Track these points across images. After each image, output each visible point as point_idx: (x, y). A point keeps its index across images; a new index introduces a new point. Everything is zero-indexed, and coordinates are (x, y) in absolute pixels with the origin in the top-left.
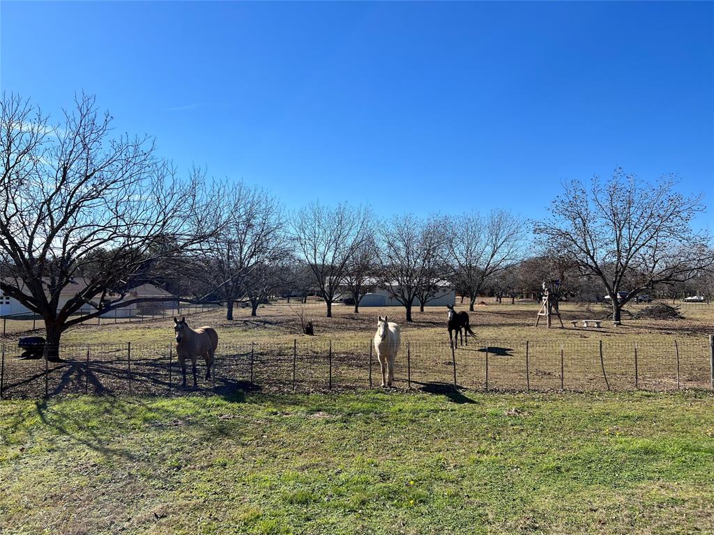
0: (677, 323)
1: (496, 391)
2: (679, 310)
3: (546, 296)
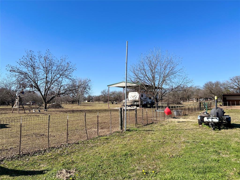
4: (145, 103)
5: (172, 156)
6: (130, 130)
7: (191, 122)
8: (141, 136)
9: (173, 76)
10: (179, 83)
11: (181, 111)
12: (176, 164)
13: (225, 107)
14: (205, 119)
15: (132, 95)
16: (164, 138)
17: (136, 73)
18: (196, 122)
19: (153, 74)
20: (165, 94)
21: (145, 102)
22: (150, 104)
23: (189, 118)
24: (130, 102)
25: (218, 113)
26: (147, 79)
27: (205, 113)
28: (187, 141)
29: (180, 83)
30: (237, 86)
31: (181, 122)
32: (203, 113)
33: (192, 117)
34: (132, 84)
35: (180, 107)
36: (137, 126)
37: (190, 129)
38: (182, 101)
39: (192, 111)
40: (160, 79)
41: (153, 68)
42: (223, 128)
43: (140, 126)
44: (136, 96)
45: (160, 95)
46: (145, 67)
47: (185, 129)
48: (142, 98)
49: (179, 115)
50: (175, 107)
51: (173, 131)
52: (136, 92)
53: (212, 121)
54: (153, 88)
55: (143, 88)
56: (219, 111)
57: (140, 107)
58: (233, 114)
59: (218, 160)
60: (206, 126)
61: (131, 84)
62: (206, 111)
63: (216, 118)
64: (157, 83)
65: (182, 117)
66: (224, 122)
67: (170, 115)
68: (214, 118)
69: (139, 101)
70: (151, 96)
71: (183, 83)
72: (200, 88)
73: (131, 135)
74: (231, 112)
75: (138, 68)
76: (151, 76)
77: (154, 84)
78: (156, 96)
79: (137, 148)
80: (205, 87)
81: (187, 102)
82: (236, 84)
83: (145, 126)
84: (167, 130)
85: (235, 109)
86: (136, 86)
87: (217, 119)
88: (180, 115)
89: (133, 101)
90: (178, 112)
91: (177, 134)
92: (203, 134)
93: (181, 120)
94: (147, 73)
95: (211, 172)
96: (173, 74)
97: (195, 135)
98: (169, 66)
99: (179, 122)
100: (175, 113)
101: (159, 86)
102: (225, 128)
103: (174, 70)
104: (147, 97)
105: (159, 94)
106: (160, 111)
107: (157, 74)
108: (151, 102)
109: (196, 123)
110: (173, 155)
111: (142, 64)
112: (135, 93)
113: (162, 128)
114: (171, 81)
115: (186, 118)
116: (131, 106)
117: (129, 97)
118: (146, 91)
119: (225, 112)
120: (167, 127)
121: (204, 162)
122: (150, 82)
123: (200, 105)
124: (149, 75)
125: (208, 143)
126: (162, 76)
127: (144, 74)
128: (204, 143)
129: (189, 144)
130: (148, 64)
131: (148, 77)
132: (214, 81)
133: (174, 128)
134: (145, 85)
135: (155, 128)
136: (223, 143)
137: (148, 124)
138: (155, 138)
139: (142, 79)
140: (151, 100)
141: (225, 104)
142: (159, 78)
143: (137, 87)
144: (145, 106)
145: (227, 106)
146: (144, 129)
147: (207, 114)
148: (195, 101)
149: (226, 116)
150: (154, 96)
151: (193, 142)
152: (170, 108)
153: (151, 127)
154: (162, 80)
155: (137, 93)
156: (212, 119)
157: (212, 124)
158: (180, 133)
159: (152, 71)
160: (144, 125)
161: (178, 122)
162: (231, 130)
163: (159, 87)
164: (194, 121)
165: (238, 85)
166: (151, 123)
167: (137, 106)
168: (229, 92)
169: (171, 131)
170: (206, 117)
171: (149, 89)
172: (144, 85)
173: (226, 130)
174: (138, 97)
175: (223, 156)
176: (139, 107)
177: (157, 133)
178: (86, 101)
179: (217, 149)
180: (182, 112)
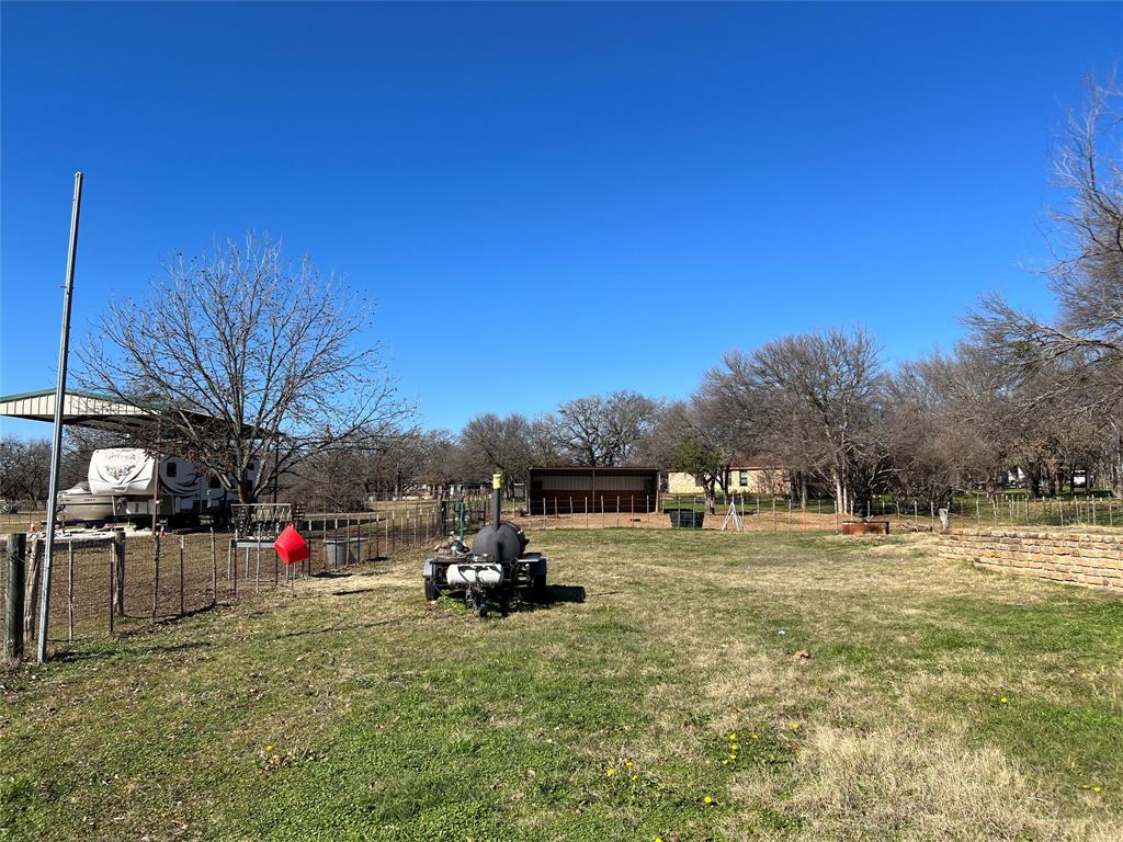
4: (183, 507)
5: (282, 760)
6: (73, 654)
7: (397, 589)
8: (131, 679)
9: (332, 381)
10: (358, 412)
11: (359, 541)
12: (293, 798)
13: (537, 518)
14: (453, 574)
15: (111, 465)
16: (255, 677)
17: (142, 350)
18: (418, 589)
19: (235, 360)
20: (292, 464)
21: (188, 504)
22: (210, 512)
23: (392, 572)
24: (98, 500)
25: (500, 547)
26: (203, 384)
27: (454, 548)
28: (364, 677)
29: (365, 414)
30: (583, 438)
31: (352, 593)
32: (445, 548)
33: (404, 568)
34: (114, 407)
35: (353, 522)
36: (122, 629)
37: (385, 623)
38: (371, 498)
39: (407, 542)
40: (267, 388)
41: (238, 331)
42: (520, 608)
43: (137, 628)
44: (134, 472)
45: (264, 466)
46: (195, 326)
47: (366, 622)
48: (170, 482)
49: (349, 561)
50: (330, 525)
51: (308, 636)
52: (135, 447)
53: (478, 579)
54: (232, 430)
55: (179, 430)
56: (506, 537)
57: (158, 529)
58: (561, 547)
59: (477, 747)
60: (454, 606)
61: (106, 404)
62: (458, 538)
63: (491, 567)
64: (251, 409)
65: (363, 570)
66: (523, 583)
67: (306, 562)
68: (484, 566)
69: (152, 497)
70: (218, 469)
71: (376, 415)
72: (452, 442)
73: (70, 682)
74: (554, 540)
75: (154, 327)
76: (222, 372)
77: (240, 415)
78: (244, 474)
79: (93, 746)
80: (471, 436)
81: (394, 499)
82: (577, 428)
83: (165, 623)
84: (279, 637)
85: (570, 527)
86: (141, 417)
87: (494, 568)
88: (352, 560)
89: (117, 497)
90: (344, 545)
91: (322, 651)
92: (437, 639)
93: (356, 582)
94: (202, 352)
95: (437, 802)
96: (332, 369)
97: (405, 648)
98: (313, 332)
99: (344, 593)
100: (330, 551)
101: (263, 426)
102: (524, 605)
103: (339, 353)
104: (197, 475)
105: (262, 462)
106: (256, 545)
107: (257, 363)
108: (217, 503)
109: (416, 593)
110: (289, 753)
111: (175, 308)
112: (130, 452)
113: (257, 627)
114: (321, 402)
115: (377, 574)
116: (106, 526)
117: (92, 474)
118: (194, 445)
119: (527, 541)
120: (282, 621)
121: (417, 765)
122: (216, 400)
123: (444, 515)
124: (216, 365)
125: (449, 679)
126: (281, 373)
127: (186, 360)
128: (434, 680)
129: (369, 692)
130: (210, 311)
131: (206, 376)
132: (502, 415)
133: (317, 621)
134: (187, 414)
135: (219, 633)
136: (508, 671)
137: (183, 615)
138: (210, 682)
139: (176, 381)
140: (219, 492)
141: (536, 510)
142: (264, 385)
143: (140, 422)
144: (183, 522)
145: (545, 517)
146: (155, 640)
147: (462, 549)
148: (427, 497)
149: (530, 554)
150: (234, 475)
151: (390, 679)
152: (308, 529)
153: (198, 626)
154: (279, 394)
155: (140, 453)
156: (478, 569)
157: (475, 594)
158: (335, 646)
159: (227, 347)
160: (162, 619)
161: (339, 594)
162: (545, 612)
163: (261, 430)
164: (409, 583)
165: (584, 435)
166: (206, 609)
167: (141, 522)
168: (556, 461)
169: (299, 641)
170: (456, 566)
171: (209, 436)
172: (184, 412)
173: (526, 616)
174: (148, 474)
175: (501, 724)
176: (151, 527)
177: (225, 657)
179: (479, 700)
180: (364, 547)
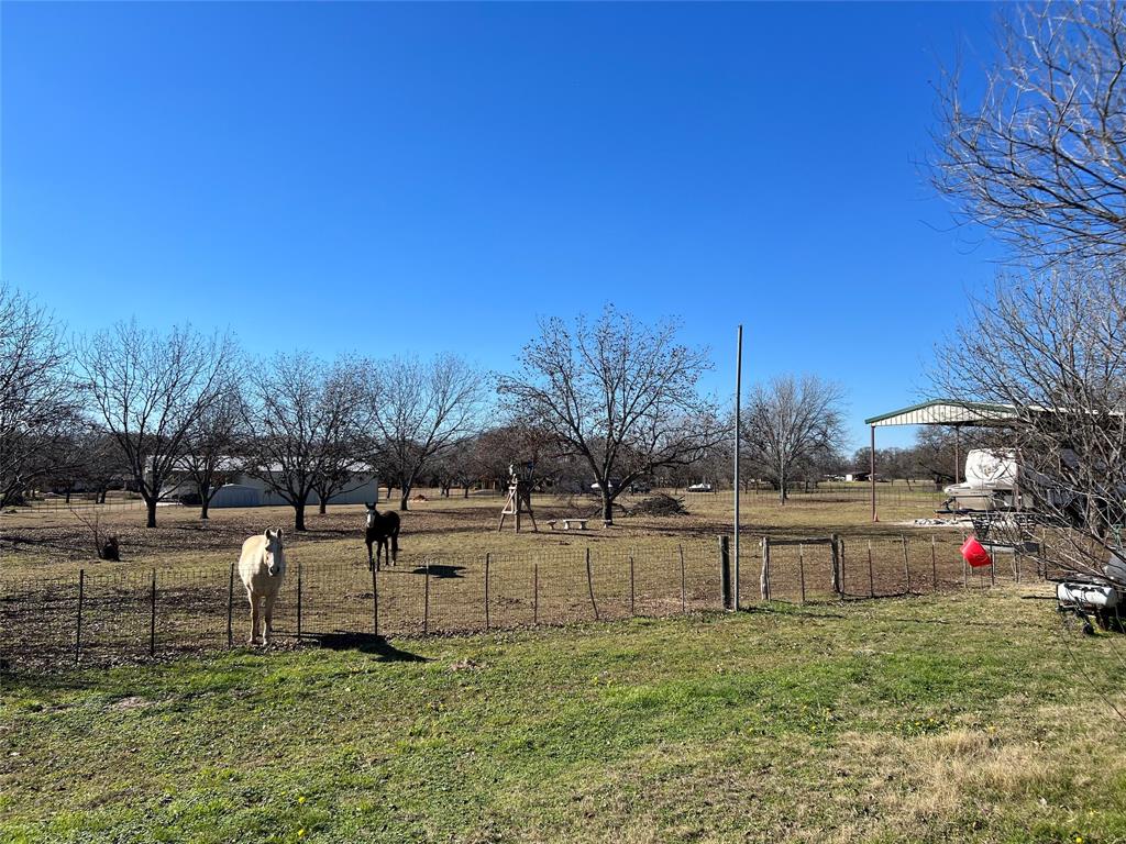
0: (680, 521)
1: (440, 634)
2: (683, 503)
3: (514, 485)
15: (982, 464)
44: (1001, 470)
63: (1098, 589)
68: (1090, 587)
69: (1014, 492)
89: (992, 491)
117: (968, 471)
137: (872, 597)
156: (1084, 590)
166: (896, 596)
170: (1066, 584)
174: (1012, 472)
178: (849, 477)
